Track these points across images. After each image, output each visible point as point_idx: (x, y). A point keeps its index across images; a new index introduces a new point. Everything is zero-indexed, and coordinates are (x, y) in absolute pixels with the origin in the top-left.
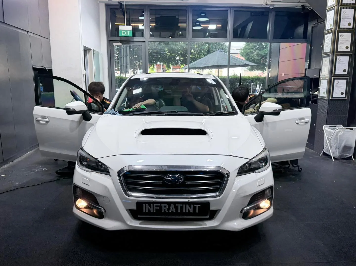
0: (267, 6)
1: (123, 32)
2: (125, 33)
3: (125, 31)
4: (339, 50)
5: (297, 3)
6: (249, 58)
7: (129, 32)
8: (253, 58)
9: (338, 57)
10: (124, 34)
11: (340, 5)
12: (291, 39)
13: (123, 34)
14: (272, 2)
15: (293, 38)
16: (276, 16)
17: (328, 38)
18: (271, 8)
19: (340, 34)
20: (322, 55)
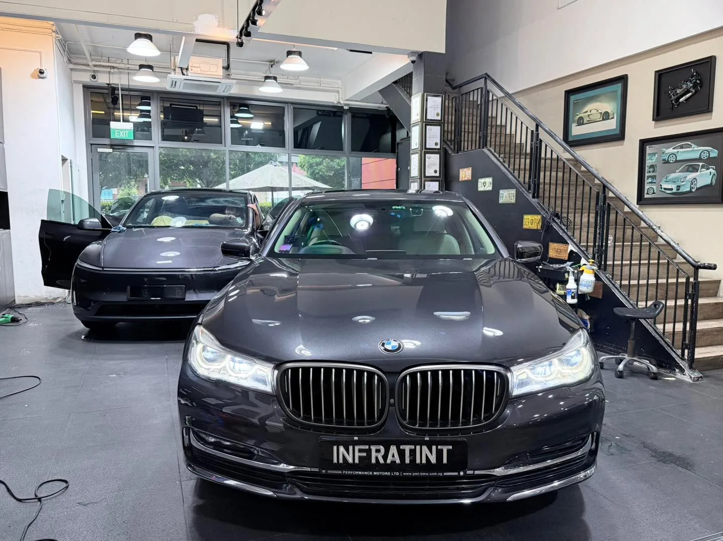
0: (339, 105)
1: (117, 132)
2: (121, 134)
3: (121, 130)
4: (427, 175)
5: (380, 104)
6: (314, 172)
7: (127, 132)
8: (321, 173)
9: (426, 183)
10: (119, 135)
11: (424, 121)
12: (375, 152)
13: (117, 135)
14: (346, 100)
15: (378, 151)
16: (353, 117)
17: (415, 160)
18: (346, 108)
19: (427, 155)
20: (409, 180)
